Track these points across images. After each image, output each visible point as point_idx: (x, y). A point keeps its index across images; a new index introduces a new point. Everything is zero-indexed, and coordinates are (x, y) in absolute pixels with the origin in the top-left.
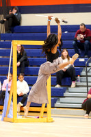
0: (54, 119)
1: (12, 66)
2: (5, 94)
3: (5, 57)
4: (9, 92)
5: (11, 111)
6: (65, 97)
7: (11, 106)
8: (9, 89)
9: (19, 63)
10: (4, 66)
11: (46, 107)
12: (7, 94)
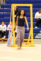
0: (35, 45)
1: (12, 17)
2: (8, 32)
3: (8, 13)
4: (11, 31)
5: (12, 41)
6: (40, 33)
7: (12, 38)
8: (11, 30)
9: (16, 16)
10: (8, 18)
11: (30, 38)
12: (10, 32)
